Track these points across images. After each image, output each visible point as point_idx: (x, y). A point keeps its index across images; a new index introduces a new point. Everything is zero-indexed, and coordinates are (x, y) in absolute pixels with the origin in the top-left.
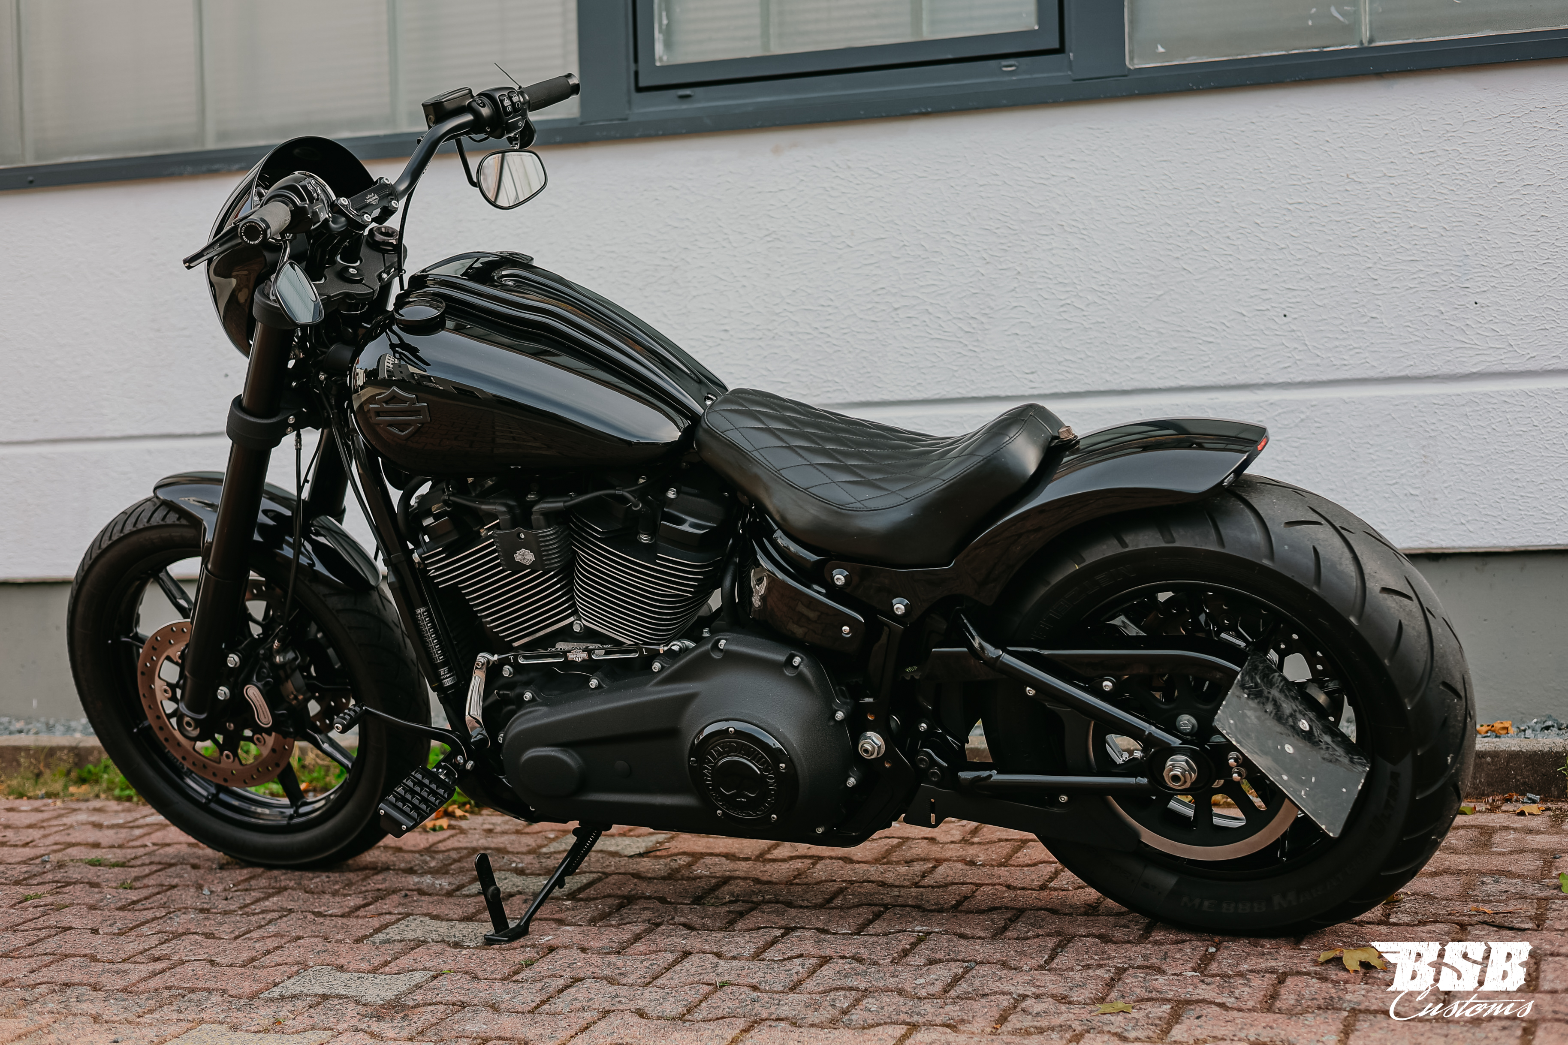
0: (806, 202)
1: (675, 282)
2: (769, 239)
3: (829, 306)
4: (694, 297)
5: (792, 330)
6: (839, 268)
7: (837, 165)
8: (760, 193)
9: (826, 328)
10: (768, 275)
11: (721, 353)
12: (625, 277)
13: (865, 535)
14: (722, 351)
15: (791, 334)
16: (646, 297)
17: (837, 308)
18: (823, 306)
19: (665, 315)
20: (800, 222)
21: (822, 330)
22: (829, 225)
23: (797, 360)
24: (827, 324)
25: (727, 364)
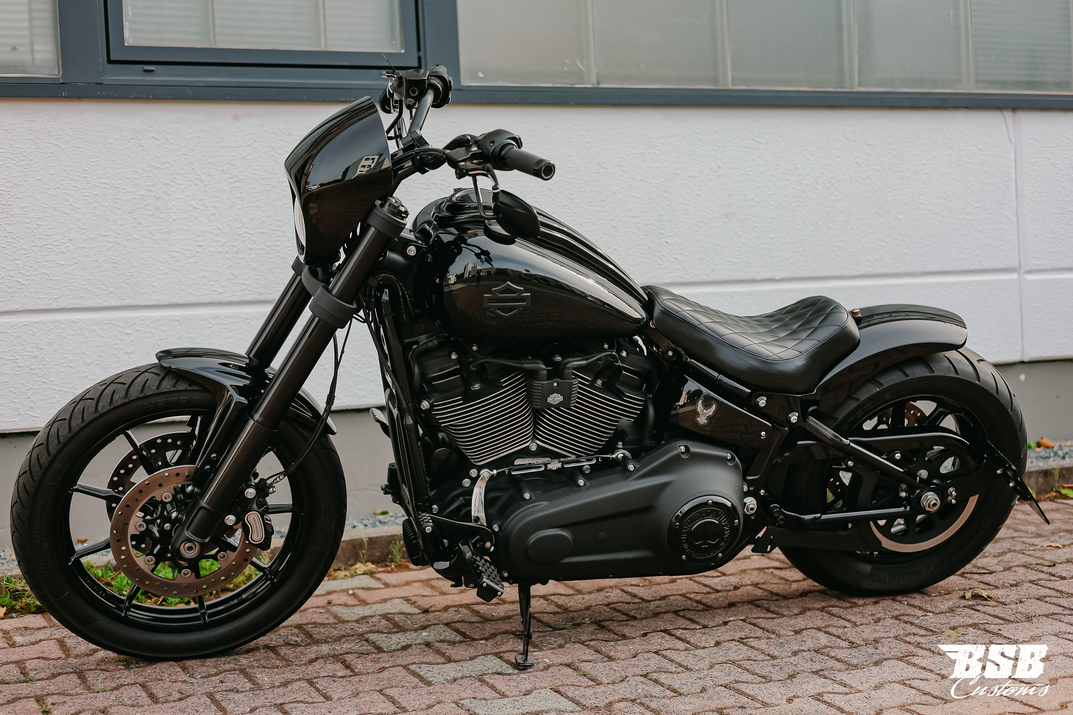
0: (259, 156)
1: (158, 208)
2: (232, 180)
3: (278, 230)
4: (174, 220)
5: (251, 247)
6: (285, 204)
7: (281, 132)
8: (224, 147)
9: (276, 246)
10: (232, 207)
11: (197, 262)
12: (117, 203)
13: (784, 375)
14: (198, 260)
15: (251, 249)
16: (135, 219)
17: (284, 232)
18: (274, 230)
19: (151, 233)
20: (255, 170)
21: (273, 247)
22: (276, 174)
23: (255, 268)
24: (277, 243)
25: (202, 270)
